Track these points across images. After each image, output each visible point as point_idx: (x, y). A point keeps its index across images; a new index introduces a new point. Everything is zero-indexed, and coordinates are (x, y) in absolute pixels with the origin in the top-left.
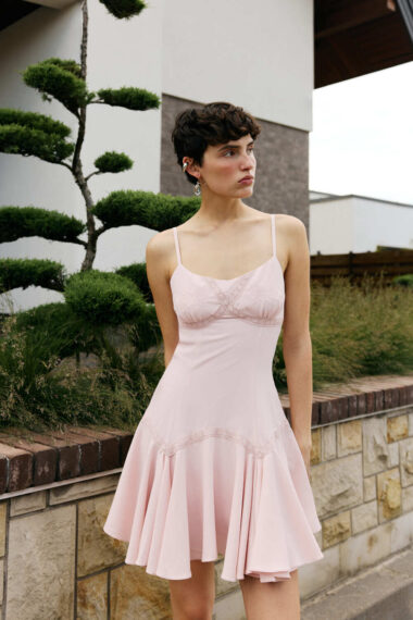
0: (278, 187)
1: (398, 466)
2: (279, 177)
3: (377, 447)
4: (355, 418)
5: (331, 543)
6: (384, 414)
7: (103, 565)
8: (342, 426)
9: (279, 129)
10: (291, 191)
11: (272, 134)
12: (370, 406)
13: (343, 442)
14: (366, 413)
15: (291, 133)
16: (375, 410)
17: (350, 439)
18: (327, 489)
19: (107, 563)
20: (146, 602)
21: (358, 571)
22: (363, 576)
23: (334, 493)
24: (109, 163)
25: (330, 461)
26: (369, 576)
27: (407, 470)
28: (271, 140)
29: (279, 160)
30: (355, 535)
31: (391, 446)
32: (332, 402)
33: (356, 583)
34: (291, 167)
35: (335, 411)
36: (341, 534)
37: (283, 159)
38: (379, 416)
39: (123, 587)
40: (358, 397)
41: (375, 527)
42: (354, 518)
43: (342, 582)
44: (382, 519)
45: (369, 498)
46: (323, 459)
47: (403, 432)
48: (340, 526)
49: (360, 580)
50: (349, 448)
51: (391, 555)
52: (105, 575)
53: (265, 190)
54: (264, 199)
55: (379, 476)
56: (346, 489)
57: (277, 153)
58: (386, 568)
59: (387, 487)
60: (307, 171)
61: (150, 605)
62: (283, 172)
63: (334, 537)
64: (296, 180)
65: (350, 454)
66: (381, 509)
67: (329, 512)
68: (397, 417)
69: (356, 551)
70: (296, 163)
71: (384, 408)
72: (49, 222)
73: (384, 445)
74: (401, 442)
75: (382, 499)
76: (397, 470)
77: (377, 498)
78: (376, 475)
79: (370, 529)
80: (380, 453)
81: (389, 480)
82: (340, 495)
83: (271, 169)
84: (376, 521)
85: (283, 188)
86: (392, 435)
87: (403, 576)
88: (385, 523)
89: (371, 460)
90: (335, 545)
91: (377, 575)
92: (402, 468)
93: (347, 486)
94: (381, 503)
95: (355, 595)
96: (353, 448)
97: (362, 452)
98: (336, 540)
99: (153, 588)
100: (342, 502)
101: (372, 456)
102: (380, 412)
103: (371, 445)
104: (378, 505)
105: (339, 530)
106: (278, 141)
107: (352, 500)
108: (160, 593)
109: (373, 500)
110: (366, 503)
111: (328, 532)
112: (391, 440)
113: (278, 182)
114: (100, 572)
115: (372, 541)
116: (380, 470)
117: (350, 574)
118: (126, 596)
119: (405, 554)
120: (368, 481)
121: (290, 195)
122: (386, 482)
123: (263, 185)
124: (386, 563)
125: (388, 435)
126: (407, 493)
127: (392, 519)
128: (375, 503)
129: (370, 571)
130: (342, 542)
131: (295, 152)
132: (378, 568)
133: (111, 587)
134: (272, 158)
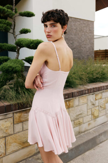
0: (86, 35)
1: (99, 106)
2: (87, 33)
3: (91, 102)
4: (84, 95)
5: (77, 126)
6: (94, 94)
7: (3, 136)
8: (81, 98)
9: (87, 21)
10: (90, 36)
11: (85, 23)
12: (89, 92)
13: (81, 101)
14: (88, 94)
15: (90, 22)
16: (91, 93)
17: (83, 100)
18: (76, 113)
19: (4, 136)
20: (17, 144)
21: (85, 132)
22: (86, 133)
23: (77, 114)
24: (23, 31)
25: (77, 106)
26: (88, 133)
27: (101, 107)
28: (85, 24)
29: (87, 28)
30: (84, 123)
31: (96, 101)
32: (77, 92)
33: (83, 135)
34: (90, 30)
35: (78, 94)
36: (79, 124)
37: (88, 28)
38: (92, 94)
39: (10, 141)
40: (85, 90)
41: (91, 121)
42: (84, 119)
43: (80, 134)
44: (93, 119)
45: (88, 114)
46: (74, 106)
47: (100, 97)
48: (79, 121)
49: (85, 134)
50: (83, 103)
51: (95, 127)
52: (4, 139)
53: (83, 36)
54: (83, 38)
55: (92, 109)
56: (81, 113)
57: (86, 27)
58: (93, 131)
59: (94, 111)
60: (94, 31)
61: (18, 145)
62: (88, 31)
63: (77, 124)
64: (91, 33)
65: (83, 104)
66: (92, 117)
67: (76, 119)
68: (98, 94)
69: (84, 127)
70: (91, 29)
71: (94, 92)
72: (8, 47)
73: (93, 101)
74: (100, 100)
75: (93, 114)
76: (98, 107)
77: (91, 114)
78: (91, 109)
79: (89, 121)
80: (92, 103)
81: (95, 109)
82: (79, 115)
83: (85, 31)
84: (91, 120)
85: (88, 35)
86: (96, 99)
87: (96, 133)
88: (93, 120)
89: (90, 105)
90: (78, 126)
91: (90, 132)
92: (100, 107)
93: (82, 112)
94: (92, 115)
95: (82, 138)
96: (84, 103)
97: (87, 103)
98: (78, 125)
99: (19, 141)
100: (80, 116)
101: (90, 104)
102: (93, 93)
103: (90, 102)
104: (92, 116)
105: (79, 123)
106: (86, 24)
107: (83, 115)
108: (21, 142)
109: (90, 115)
110: (87, 115)
111: (75, 123)
112: (96, 100)
113: (86, 34)
114: (2, 138)
115: (89, 124)
116: (92, 107)
117: (82, 132)
118: (11, 143)
119: (99, 127)
120: (89, 110)
121: (89, 37)
122: (94, 110)
123: (83, 34)
124: (93, 129)
125: (95, 99)
126: (101, 112)
127: (96, 119)
128: (91, 115)
129: (88, 131)
130: (80, 125)
131: (91, 26)
132: (90, 131)
133: (6, 141)
134: (85, 28)
